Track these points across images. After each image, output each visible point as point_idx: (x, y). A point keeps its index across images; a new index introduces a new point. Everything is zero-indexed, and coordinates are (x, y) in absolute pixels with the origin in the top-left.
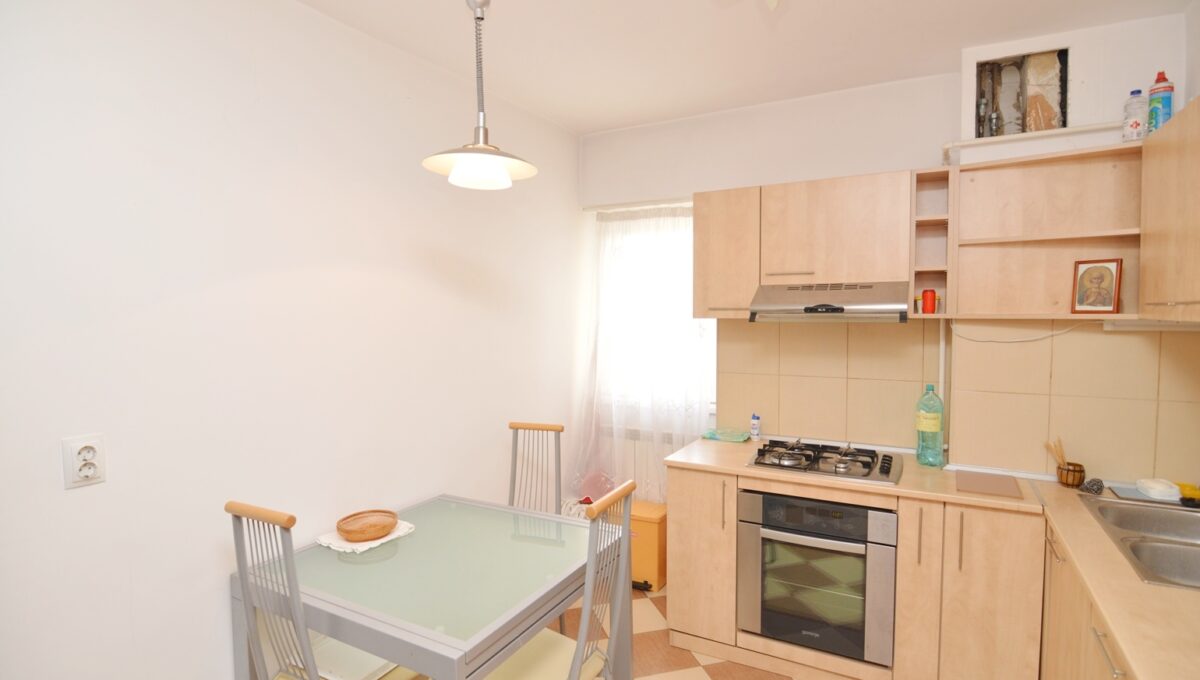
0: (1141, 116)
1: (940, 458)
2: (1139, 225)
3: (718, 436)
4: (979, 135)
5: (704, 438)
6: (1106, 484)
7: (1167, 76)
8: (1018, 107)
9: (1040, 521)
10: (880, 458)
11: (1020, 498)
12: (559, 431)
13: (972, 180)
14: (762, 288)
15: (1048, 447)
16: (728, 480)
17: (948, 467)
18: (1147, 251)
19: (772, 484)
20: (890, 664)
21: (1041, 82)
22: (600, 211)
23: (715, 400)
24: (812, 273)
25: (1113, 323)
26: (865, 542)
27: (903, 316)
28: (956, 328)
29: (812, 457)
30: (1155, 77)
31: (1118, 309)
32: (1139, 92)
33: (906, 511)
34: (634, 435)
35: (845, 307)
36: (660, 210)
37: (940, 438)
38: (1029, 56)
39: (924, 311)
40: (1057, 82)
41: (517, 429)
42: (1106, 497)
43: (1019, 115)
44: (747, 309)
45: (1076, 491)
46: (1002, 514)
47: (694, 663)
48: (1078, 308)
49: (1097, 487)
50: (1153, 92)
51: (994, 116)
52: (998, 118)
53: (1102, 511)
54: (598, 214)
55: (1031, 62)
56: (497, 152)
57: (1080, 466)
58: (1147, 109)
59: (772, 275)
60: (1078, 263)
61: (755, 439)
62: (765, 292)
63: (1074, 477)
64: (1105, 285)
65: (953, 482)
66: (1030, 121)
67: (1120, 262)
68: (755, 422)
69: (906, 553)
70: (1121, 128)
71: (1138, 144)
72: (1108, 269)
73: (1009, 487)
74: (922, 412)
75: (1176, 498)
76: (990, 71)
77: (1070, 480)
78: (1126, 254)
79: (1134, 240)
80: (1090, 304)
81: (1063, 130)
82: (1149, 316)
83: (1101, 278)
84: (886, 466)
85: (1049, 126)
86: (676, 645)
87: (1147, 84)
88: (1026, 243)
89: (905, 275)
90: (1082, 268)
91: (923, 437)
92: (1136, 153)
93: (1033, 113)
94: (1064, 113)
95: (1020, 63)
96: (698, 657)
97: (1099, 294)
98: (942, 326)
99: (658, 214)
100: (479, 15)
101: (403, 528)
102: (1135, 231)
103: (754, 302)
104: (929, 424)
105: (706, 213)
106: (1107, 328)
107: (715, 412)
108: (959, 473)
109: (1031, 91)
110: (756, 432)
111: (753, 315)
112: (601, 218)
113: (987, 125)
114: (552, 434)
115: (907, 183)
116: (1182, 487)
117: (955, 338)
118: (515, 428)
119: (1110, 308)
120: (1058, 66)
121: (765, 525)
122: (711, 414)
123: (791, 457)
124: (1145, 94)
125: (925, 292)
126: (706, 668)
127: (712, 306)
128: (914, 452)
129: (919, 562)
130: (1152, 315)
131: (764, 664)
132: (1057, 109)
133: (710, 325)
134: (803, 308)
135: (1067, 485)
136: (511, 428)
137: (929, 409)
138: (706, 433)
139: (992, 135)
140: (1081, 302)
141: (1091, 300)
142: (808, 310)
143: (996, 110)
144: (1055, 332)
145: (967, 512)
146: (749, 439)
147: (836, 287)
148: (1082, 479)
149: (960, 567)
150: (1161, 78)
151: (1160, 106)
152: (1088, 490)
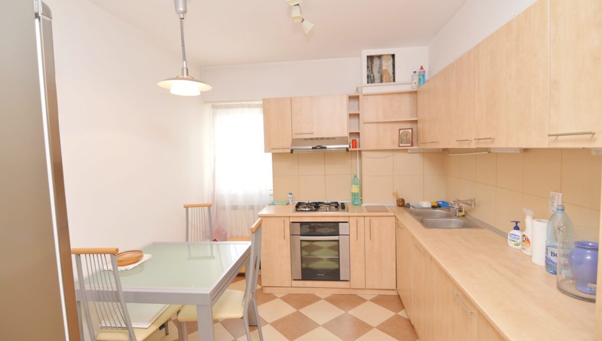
0: (416, 80)
1: (360, 202)
2: (417, 117)
3: (276, 203)
4: (368, 82)
5: (270, 205)
6: (411, 205)
7: (423, 67)
8: (379, 72)
9: (394, 218)
10: (340, 205)
11: (387, 211)
12: (209, 206)
13: (367, 99)
14: (293, 140)
15: (393, 194)
16: (285, 219)
17: (363, 205)
18: (420, 125)
19: (304, 218)
20: (348, 279)
21: (387, 65)
22: (213, 104)
23: (272, 189)
24: (313, 133)
25: (410, 149)
26: (338, 235)
27: (347, 150)
28: (363, 153)
29: (316, 206)
30: (420, 68)
31: (412, 145)
32: (416, 72)
33: (352, 221)
34: (235, 208)
35: (328, 147)
36: (243, 104)
37: (359, 195)
38: (383, 55)
39: (353, 147)
40: (391, 66)
41: (188, 208)
42: (411, 208)
43: (379, 75)
44: (289, 148)
45: (402, 208)
46: (383, 218)
47: (275, 297)
48: (401, 145)
49: (408, 206)
50: (419, 72)
51: (372, 75)
52: (373, 76)
53: (411, 213)
54: (212, 105)
55: (384, 57)
56: (193, 79)
57: (403, 199)
58: (418, 78)
59: (297, 134)
60: (400, 130)
61: (291, 203)
62: (295, 141)
63: (402, 204)
64: (408, 137)
65: (365, 209)
66: (384, 78)
67: (412, 129)
68: (290, 196)
69: (353, 237)
70: (411, 84)
71: (416, 90)
72: (408, 131)
73: (383, 209)
74: (353, 185)
75: (430, 206)
76: (370, 58)
77: (401, 205)
78: (414, 126)
79: (416, 122)
80: (404, 144)
81: (394, 83)
82: (420, 147)
83: (407, 135)
84: (343, 206)
85: (390, 81)
86: (266, 293)
87: (418, 70)
88: (384, 123)
89: (346, 134)
90: (401, 131)
91: (354, 195)
92: (415, 93)
93: (385, 76)
94: (394, 77)
95: (380, 57)
96: (277, 295)
97: (406, 140)
98: (358, 153)
99: (242, 106)
100: (182, 17)
101: (146, 257)
102: (416, 119)
103: (291, 146)
104: (355, 189)
105: (267, 107)
106: (409, 151)
107: (272, 194)
108: (366, 206)
109: (384, 68)
110: (291, 200)
111: (292, 151)
112: (214, 107)
113: (371, 79)
114: (206, 208)
115: (345, 99)
116: (431, 203)
117: (363, 157)
118: (187, 207)
119: (410, 145)
120: (392, 60)
121: (301, 235)
122: (270, 195)
123: (308, 208)
124: (417, 73)
125: (353, 140)
126: (281, 298)
127: (273, 148)
128: (351, 201)
129: (357, 239)
130: (422, 147)
131: (303, 291)
132: (392, 75)
133: (270, 155)
134: (311, 147)
135: (400, 206)
136: (185, 207)
137: (356, 184)
138: (270, 203)
139: (371, 83)
140: (401, 143)
141: (404, 142)
142: (313, 148)
143: (372, 73)
144: (394, 153)
145: (372, 218)
146: (288, 203)
147: (322, 139)
148: (404, 203)
149: (370, 239)
150: (422, 68)
151: (422, 77)
152: (406, 207)
